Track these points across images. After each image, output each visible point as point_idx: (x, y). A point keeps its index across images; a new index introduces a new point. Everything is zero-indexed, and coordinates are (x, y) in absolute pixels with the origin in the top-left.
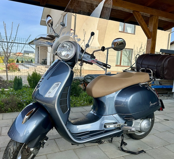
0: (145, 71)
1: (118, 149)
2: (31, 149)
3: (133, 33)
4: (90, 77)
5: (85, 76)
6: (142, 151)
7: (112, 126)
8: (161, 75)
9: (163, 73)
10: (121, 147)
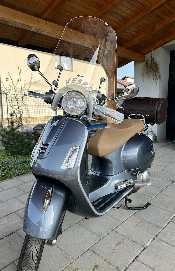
0: (136, 117)
1: (123, 208)
2: (53, 241)
3: (71, 70)
4: (41, 128)
5: (35, 128)
6: (149, 204)
7: (124, 186)
8: (155, 120)
9: (157, 117)
10: (126, 206)
